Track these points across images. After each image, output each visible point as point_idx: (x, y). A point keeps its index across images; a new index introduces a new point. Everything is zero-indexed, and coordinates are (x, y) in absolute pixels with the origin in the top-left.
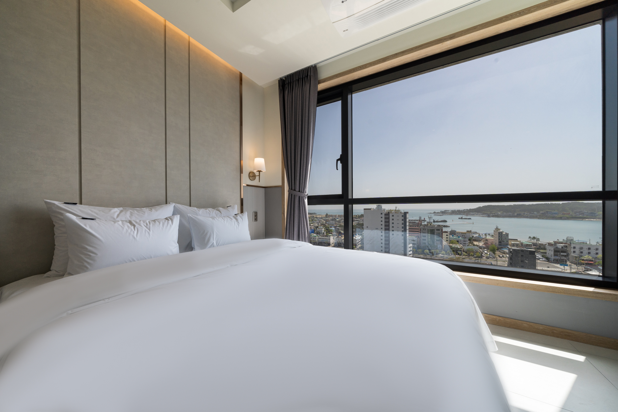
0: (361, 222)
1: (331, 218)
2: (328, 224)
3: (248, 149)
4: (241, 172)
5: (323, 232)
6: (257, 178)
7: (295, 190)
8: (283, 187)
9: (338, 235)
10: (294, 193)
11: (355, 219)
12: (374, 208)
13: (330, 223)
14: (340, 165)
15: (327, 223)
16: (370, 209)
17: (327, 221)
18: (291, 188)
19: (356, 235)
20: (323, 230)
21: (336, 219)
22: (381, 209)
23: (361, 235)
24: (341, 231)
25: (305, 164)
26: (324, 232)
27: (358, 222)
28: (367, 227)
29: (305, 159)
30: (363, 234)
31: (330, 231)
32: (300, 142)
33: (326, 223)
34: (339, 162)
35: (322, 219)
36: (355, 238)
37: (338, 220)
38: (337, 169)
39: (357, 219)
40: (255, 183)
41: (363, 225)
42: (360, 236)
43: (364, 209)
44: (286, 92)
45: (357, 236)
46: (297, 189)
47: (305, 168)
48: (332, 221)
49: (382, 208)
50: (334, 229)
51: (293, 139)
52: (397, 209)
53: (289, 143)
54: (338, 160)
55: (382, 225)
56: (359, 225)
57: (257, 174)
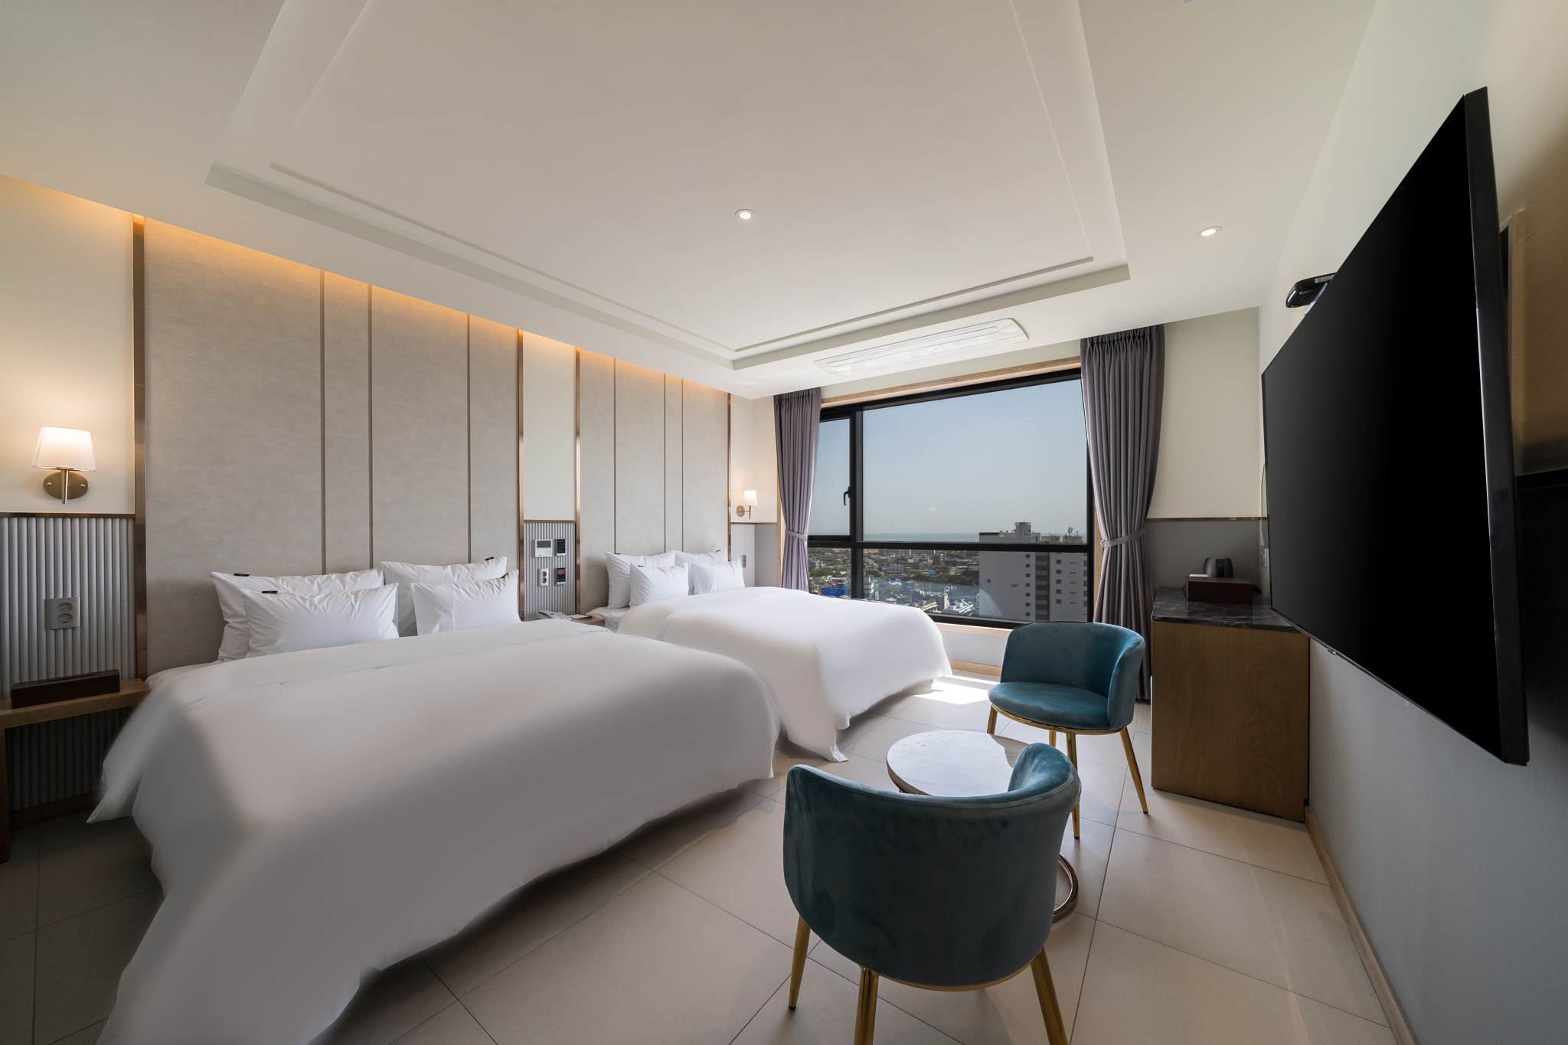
0: (975, 568)
1: (894, 556)
2: (885, 571)
3: (737, 478)
4: (729, 505)
5: (872, 591)
6: (747, 514)
7: (793, 531)
8: (778, 524)
9: (911, 600)
10: (793, 534)
11: (958, 560)
12: (1010, 532)
13: (891, 568)
14: (848, 500)
15: (884, 568)
16: (997, 534)
17: (883, 565)
18: (789, 529)
19: (960, 601)
20: (872, 586)
21: (906, 560)
22: (1028, 533)
23: (974, 601)
24: (918, 590)
25: (805, 500)
26: (875, 591)
27: (967, 569)
28: (989, 581)
29: (806, 494)
30: (977, 600)
31: (890, 591)
32: (799, 474)
33: (880, 569)
34: (847, 495)
35: (871, 558)
36: (957, 610)
37: (911, 561)
38: (845, 505)
39: (963, 558)
40: (745, 519)
41: (976, 574)
42: (970, 604)
43: (981, 534)
44: (783, 410)
45: (961, 605)
46: (796, 530)
47: (805, 505)
48: (895, 565)
49: (1030, 531)
50: (900, 584)
51: (791, 469)
52: (1073, 534)
53: (787, 473)
54: (845, 493)
55: (1028, 575)
56: (968, 576)
57: (747, 509)
